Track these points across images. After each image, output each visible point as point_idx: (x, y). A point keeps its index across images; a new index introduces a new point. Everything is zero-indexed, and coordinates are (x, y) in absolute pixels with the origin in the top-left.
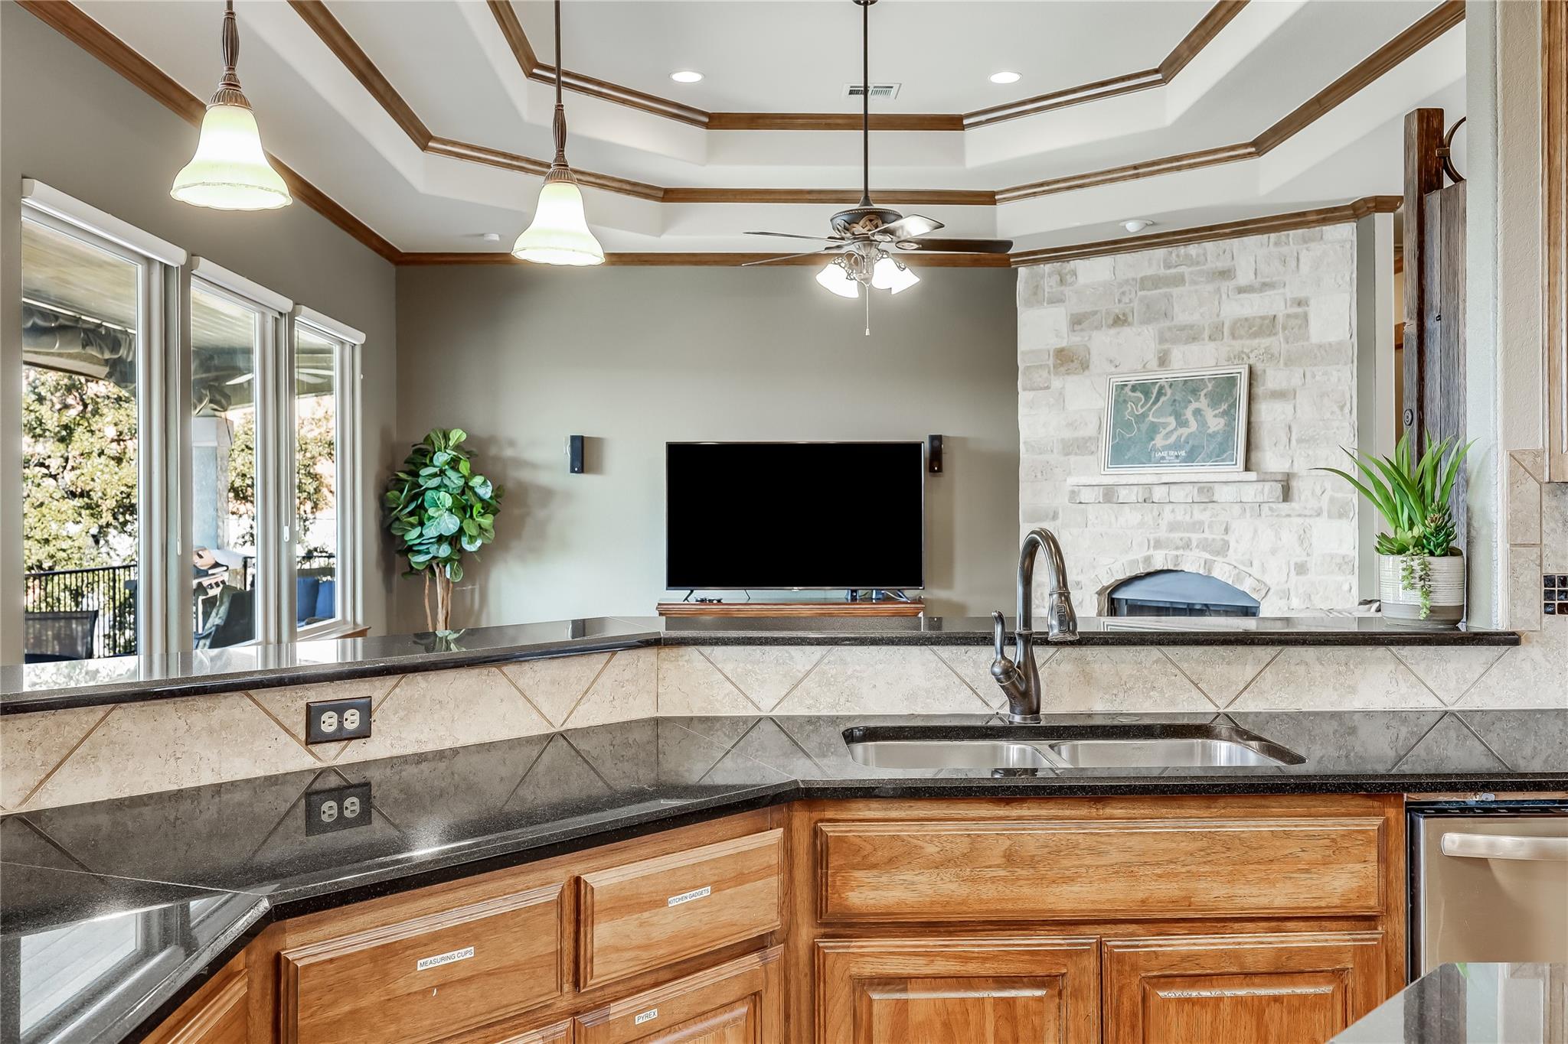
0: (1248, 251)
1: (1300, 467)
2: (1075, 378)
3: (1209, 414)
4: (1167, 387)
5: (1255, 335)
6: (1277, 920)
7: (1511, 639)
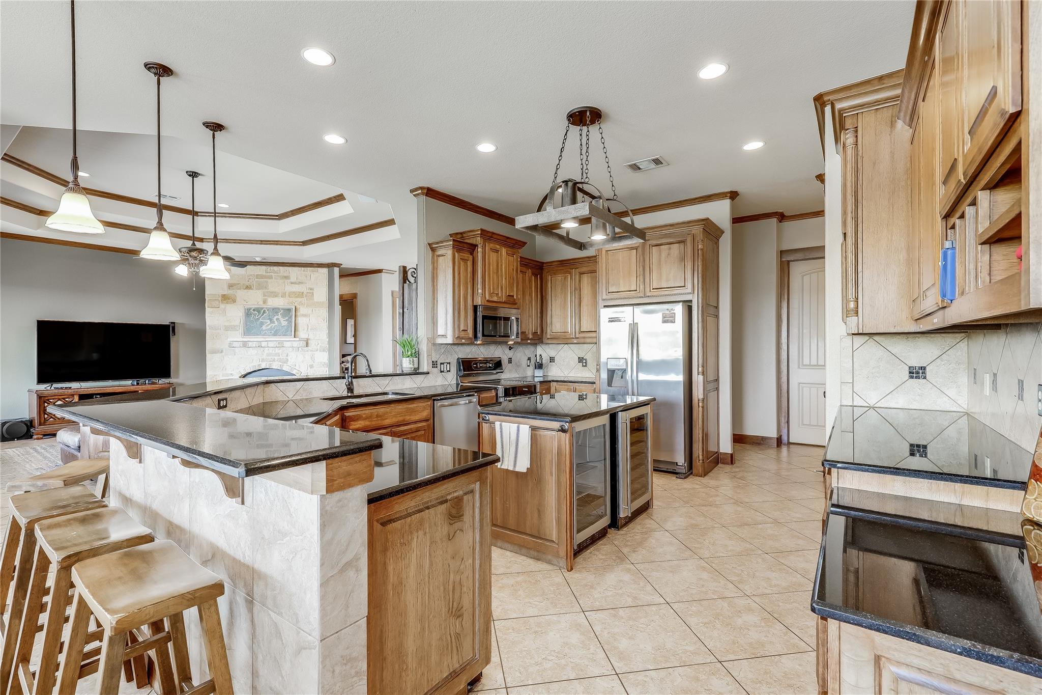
0: (294, 272)
1: (311, 337)
2: (229, 305)
3: (282, 320)
4: (267, 310)
5: (297, 297)
6: (415, 422)
7: (428, 373)
